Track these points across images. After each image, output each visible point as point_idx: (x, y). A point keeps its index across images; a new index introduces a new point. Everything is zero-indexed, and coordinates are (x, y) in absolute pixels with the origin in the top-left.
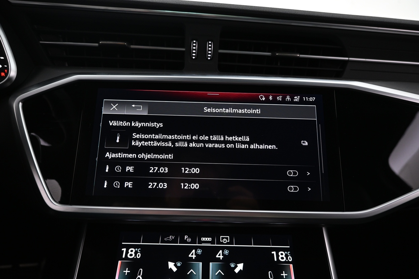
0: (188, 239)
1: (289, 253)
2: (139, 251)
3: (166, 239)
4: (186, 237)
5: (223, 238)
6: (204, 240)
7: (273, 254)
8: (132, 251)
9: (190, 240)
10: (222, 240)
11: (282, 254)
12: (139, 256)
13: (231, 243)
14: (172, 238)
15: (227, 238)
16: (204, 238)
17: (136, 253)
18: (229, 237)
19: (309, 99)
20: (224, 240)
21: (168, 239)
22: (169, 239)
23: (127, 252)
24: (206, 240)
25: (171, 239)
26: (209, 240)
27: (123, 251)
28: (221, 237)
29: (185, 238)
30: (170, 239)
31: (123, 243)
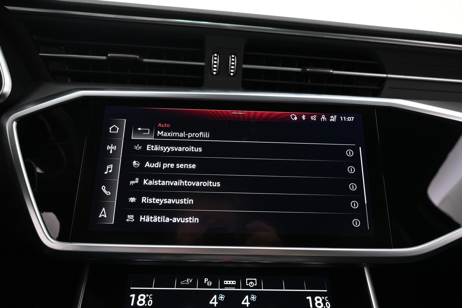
0: (208, 283)
1: (327, 298)
2: (151, 297)
3: (182, 283)
4: (206, 280)
5: (249, 281)
7: (309, 299)
8: (142, 297)
9: (210, 283)
10: (248, 283)
11: (318, 300)
12: (150, 303)
13: (259, 286)
14: (189, 281)
15: (254, 281)
16: (227, 282)
17: (147, 299)
18: (256, 279)
19: (347, 119)
20: (250, 284)
21: (184, 282)
22: (186, 282)
23: (136, 299)
25: (188, 283)
27: (132, 297)
28: (247, 279)
31: (131, 288)
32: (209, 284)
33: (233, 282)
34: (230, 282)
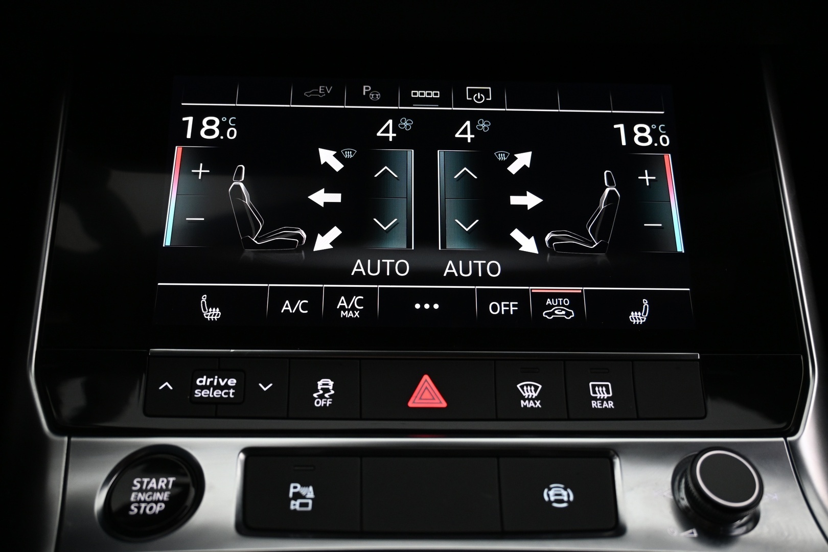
0: (373, 95)
1: (662, 127)
2: (232, 123)
3: (308, 94)
4: (367, 88)
5: (472, 93)
6: (418, 95)
7: (619, 129)
8: (211, 123)
9: (377, 95)
10: (471, 96)
11: (642, 130)
12: (232, 133)
13: (497, 102)
14: (325, 91)
15: (486, 93)
16: (418, 93)
17: (223, 127)
18: (490, 88)
20: (477, 97)
21: (313, 93)
22: (318, 92)
23: (197, 126)
24: (425, 95)
25: (323, 94)
26: (432, 96)
27: (187, 121)
28: (467, 88)
29: (365, 90)
30: (321, 94)
31: (183, 104)
32: (375, 96)
33: (433, 93)
34: (425, 93)
